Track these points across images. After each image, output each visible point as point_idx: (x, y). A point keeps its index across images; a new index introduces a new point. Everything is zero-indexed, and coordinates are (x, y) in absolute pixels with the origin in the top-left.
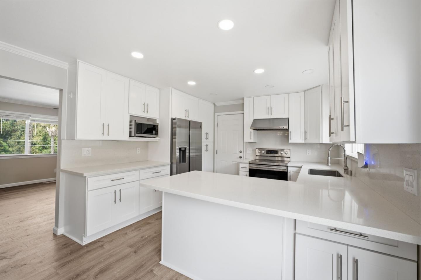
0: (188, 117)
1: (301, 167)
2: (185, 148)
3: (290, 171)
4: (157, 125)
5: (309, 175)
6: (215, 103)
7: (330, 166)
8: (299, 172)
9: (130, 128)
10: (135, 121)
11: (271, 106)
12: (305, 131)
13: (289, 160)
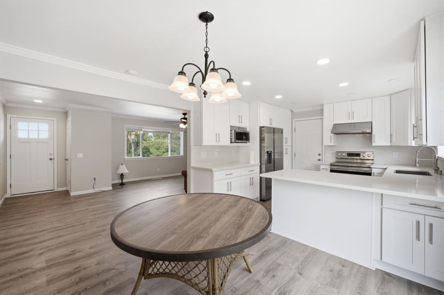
0: (272, 124)
1: (386, 169)
2: (271, 151)
3: (374, 172)
4: (248, 132)
5: (395, 174)
6: (293, 110)
7: (418, 167)
8: (383, 173)
9: (231, 136)
10: (235, 130)
11: (352, 111)
12: (391, 134)
13: (373, 163)
